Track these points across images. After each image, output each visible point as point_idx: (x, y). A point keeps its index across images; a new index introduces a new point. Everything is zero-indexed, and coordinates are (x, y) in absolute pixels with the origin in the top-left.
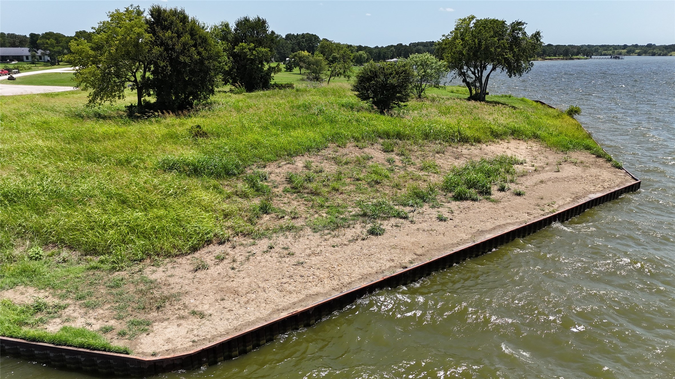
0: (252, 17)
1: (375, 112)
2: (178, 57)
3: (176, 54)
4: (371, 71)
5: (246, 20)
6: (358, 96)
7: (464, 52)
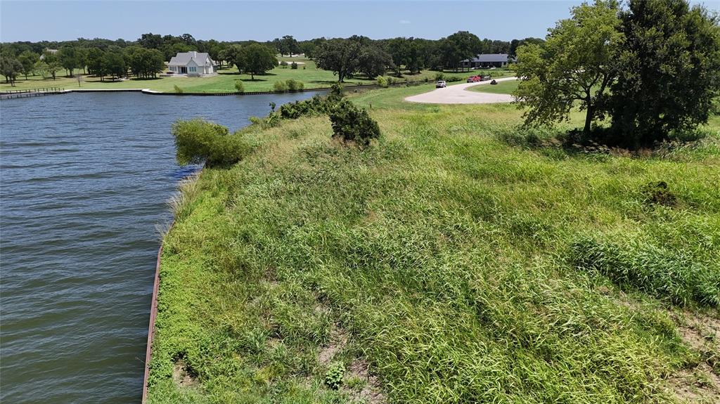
3: (655, 63)
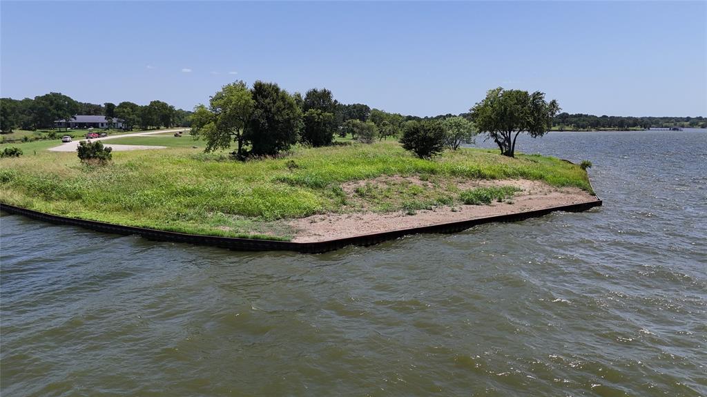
0: (319, 89)
1: (417, 157)
2: (273, 116)
4: (414, 128)
5: (315, 91)
6: (404, 147)
7: (492, 116)
